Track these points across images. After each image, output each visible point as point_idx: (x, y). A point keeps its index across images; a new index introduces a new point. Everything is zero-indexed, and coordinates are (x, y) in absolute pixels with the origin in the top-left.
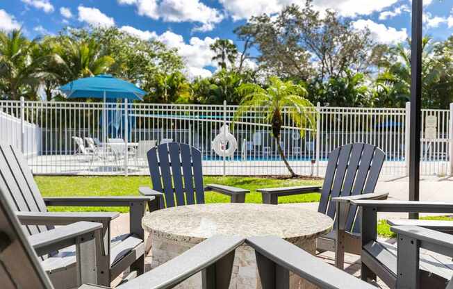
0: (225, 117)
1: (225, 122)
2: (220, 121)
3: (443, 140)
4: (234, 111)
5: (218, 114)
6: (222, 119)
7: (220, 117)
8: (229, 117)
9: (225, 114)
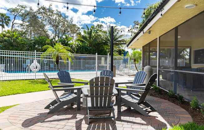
0: (35, 56)
1: (35, 58)
2: (33, 58)
3: (106, 65)
4: (41, 54)
5: (33, 55)
6: (34, 57)
7: (33, 56)
8: (37, 56)
9: (35, 55)
